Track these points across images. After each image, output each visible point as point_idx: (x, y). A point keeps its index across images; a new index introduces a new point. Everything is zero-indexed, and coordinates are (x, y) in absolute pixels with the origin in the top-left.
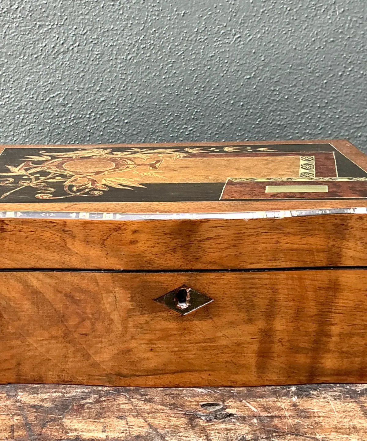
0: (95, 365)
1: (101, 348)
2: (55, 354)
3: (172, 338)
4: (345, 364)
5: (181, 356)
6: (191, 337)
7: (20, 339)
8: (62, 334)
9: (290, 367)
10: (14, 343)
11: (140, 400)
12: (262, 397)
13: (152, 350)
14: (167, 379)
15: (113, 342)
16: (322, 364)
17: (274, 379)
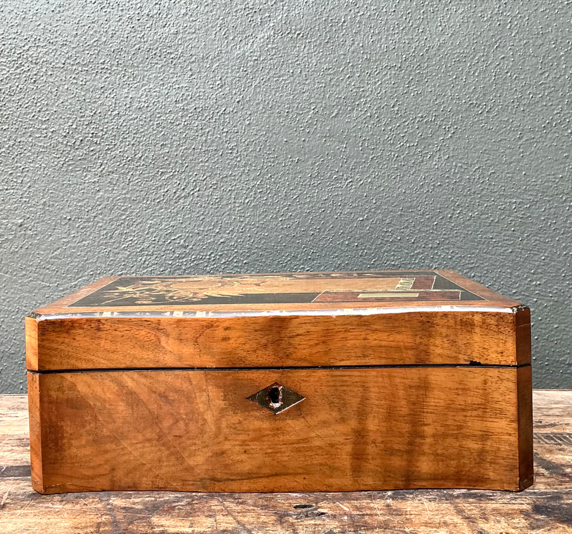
0: (189, 469)
1: (195, 450)
2: (149, 457)
3: (265, 439)
4: (441, 468)
5: (275, 458)
6: (284, 437)
7: (114, 442)
8: (157, 437)
9: (385, 471)
10: (108, 446)
11: (233, 502)
12: (357, 499)
13: (245, 451)
14: (262, 483)
15: (207, 444)
16: (418, 467)
17: (370, 483)
